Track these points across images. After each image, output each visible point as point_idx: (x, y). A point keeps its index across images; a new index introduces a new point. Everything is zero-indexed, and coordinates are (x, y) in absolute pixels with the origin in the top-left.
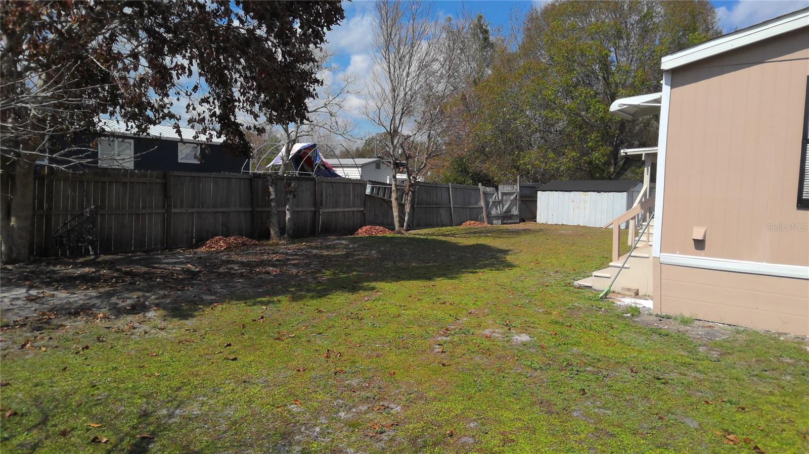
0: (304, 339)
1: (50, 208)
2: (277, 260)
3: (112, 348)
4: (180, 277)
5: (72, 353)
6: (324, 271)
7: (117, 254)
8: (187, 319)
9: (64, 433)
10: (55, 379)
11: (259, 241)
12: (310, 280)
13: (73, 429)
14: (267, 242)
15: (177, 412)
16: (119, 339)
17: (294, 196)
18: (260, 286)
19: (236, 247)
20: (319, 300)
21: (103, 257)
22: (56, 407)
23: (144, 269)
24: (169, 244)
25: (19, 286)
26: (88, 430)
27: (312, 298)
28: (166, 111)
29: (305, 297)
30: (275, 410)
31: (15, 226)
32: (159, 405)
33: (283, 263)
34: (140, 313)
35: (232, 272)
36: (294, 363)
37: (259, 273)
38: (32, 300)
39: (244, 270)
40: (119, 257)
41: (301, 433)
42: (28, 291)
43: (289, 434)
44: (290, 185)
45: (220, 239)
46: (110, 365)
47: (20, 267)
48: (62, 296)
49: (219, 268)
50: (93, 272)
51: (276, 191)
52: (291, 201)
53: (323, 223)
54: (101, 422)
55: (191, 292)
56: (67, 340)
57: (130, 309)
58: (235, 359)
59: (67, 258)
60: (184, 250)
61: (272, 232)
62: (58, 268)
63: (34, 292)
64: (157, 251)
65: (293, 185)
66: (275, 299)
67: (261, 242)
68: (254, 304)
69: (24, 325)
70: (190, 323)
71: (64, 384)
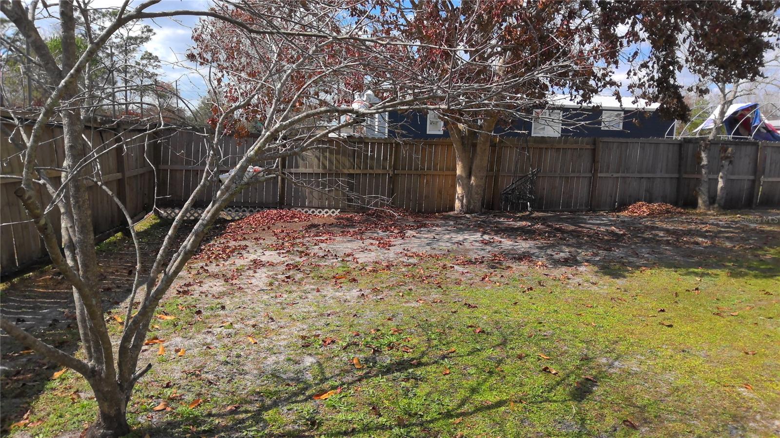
0: (750, 321)
1: (498, 171)
2: (707, 231)
3: (551, 293)
4: (606, 238)
5: (520, 291)
6: (766, 248)
7: (547, 212)
8: (618, 278)
9: (520, 357)
10: (509, 310)
11: (685, 209)
12: (749, 257)
13: (527, 355)
14: (694, 211)
15: (616, 363)
16: (557, 286)
17: (731, 162)
18: (690, 256)
19: (659, 214)
20: (764, 280)
21: (536, 214)
22: (512, 333)
23: (572, 228)
24: (593, 207)
25: (476, 231)
26: (539, 359)
27: (756, 276)
28: (608, 79)
29: (746, 274)
30: (722, 389)
31: (474, 184)
32: (598, 353)
33: (716, 235)
34: (572, 266)
35: (658, 238)
36: (740, 344)
37: (687, 242)
38: (486, 244)
39: (670, 238)
40: (549, 214)
41: (755, 421)
42: (482, 236)
43: (742, 418)
44: (726, 150)
45: (643, 205)
46: (552, 307)
47: (475, 217)
48: (507, 243)
49: (643, 233)
50: (529, 226)
51: (708, 157)
52: (726, 168)
53: (763, 193)
54: (549, 355)
55: (617, 252)
56: (515, 280)
57: (563, 262)
58: (670, 326)
59: (508, 212)
60: (607, 213)
61: (700, 201)
62: (502, 220)
63: (486, 237)
64: (582, 212)
65: (730, 150)
66: (710, 272)
67: (686, 211)
68: (686, 274)
69: (482, 262)
70: (620, 282)
71: (515, 316)
